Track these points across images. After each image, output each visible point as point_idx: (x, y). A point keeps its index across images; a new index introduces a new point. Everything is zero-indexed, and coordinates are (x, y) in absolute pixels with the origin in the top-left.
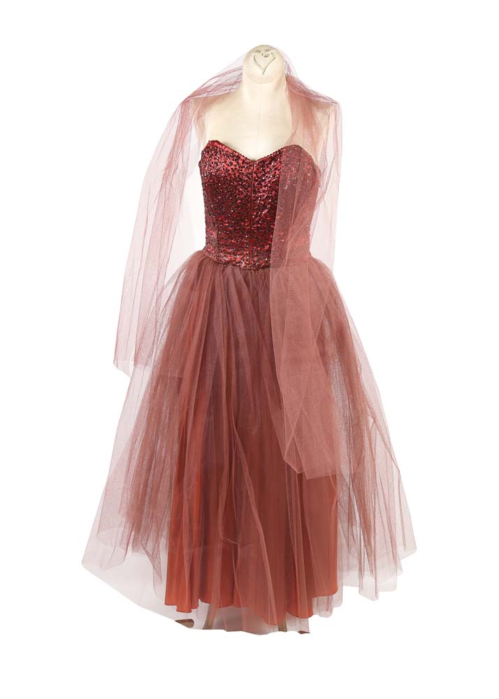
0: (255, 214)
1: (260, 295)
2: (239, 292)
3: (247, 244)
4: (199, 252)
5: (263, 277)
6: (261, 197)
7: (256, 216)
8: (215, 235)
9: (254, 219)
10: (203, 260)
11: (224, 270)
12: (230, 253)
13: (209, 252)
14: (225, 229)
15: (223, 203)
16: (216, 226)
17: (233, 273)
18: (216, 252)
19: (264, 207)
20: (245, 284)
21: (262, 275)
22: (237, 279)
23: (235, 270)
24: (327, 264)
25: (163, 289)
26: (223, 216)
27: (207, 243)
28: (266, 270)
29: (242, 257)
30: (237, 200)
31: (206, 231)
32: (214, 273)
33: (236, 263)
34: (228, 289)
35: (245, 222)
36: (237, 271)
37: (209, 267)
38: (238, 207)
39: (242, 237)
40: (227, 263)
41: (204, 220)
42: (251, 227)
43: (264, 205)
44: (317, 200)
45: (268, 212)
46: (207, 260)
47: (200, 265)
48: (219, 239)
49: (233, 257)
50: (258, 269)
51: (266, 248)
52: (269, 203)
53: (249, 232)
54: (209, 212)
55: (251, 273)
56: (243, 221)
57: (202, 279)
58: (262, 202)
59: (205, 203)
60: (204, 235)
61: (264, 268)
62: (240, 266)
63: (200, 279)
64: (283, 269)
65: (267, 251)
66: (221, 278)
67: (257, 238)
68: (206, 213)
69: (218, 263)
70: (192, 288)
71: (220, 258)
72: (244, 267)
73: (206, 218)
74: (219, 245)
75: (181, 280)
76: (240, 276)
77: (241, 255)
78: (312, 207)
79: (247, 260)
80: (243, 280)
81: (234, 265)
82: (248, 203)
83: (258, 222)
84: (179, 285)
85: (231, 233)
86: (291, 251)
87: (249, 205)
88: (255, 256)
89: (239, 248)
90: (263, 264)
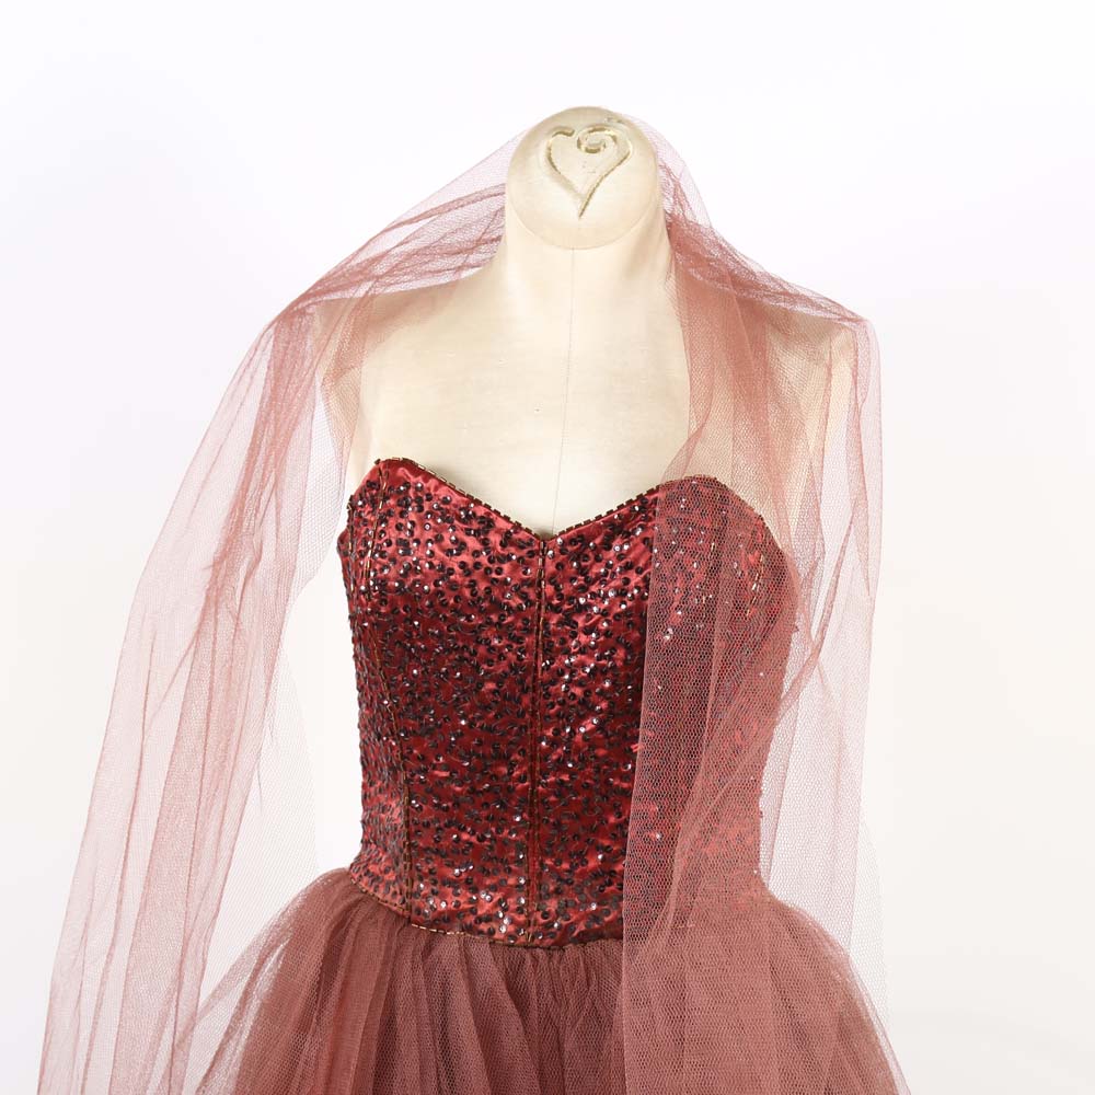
0: (550, 733)
1: (568, 1046)
2: (488, 1035)
3: (520, 849)
4: (337, 877)
5: (582, 973)
6: (572, 669)
7: (554, 743)
8: (396, 814)
9: (546, 754)
10: (349, 909)
11: (429, 949)
12: (454, 883)
13: (375, 878)
14: (436, 789)
15: (429, 692)
16: (402, 777)
17: (467, 960)
18: (399, 877)
19: (586, 709)
20: (509, 1006)
21: (577, 966)
22: (479, 983)
23: (473, 950)
24: (832, 927)
25: (193, 1019)
26: (428, 743)
27: (365, 843)
28: (594, 948)
29: (498, 896)
30: (481, 683)
31: (365, 797)
32: (392, 960)
33: (480, 920)
34: (444, 1025)
35: (511, 766)
36: (481, 950)
37: (373, 942)
38: (486, 707)
39: (501, 822)
40: (443, 921)
41: (358, 753)
42: (535, 783)
43: (583, 703)
44: (787, 686)
45: (599, 727)
46: (365, 910)
47: (340, 927)
48: (412, 828)
49: (464, 898)
50: (560, 945)
51: (591, 864)
52: (603, 692)
53: (531, 802)
54: (375, 724)
55: (535, 959)
56: (505, 759)
57: (345, 984)
58: (578, 691)
59: (360, 688)
60: (357, 811)
61: (583, 939)
62: (491, 933)
63: (338, 985)
64: (656, 944)
65: (596, 875)
66: (421, 980)
67: (557, 825)
68: (363, 726)
69: (407, 919)
70: (303, 1027)
71: (417, 901)
72: (509, 935)
73: (364, 746)
74: (412, 852)
75: (265, 983)
76: (490, 972)
77: (494, 888)
78: (770, 704)
79: (520, 910)
80: (502, 990)
81: (469, 929)
82: (525, 691)
83: (560, 766)
84: (254, 1005)
85: (457, 804)
86: (692, 877)
87: (526, 700)
88: (549, 895)
89: (488, 863)
90: (582, 927)
